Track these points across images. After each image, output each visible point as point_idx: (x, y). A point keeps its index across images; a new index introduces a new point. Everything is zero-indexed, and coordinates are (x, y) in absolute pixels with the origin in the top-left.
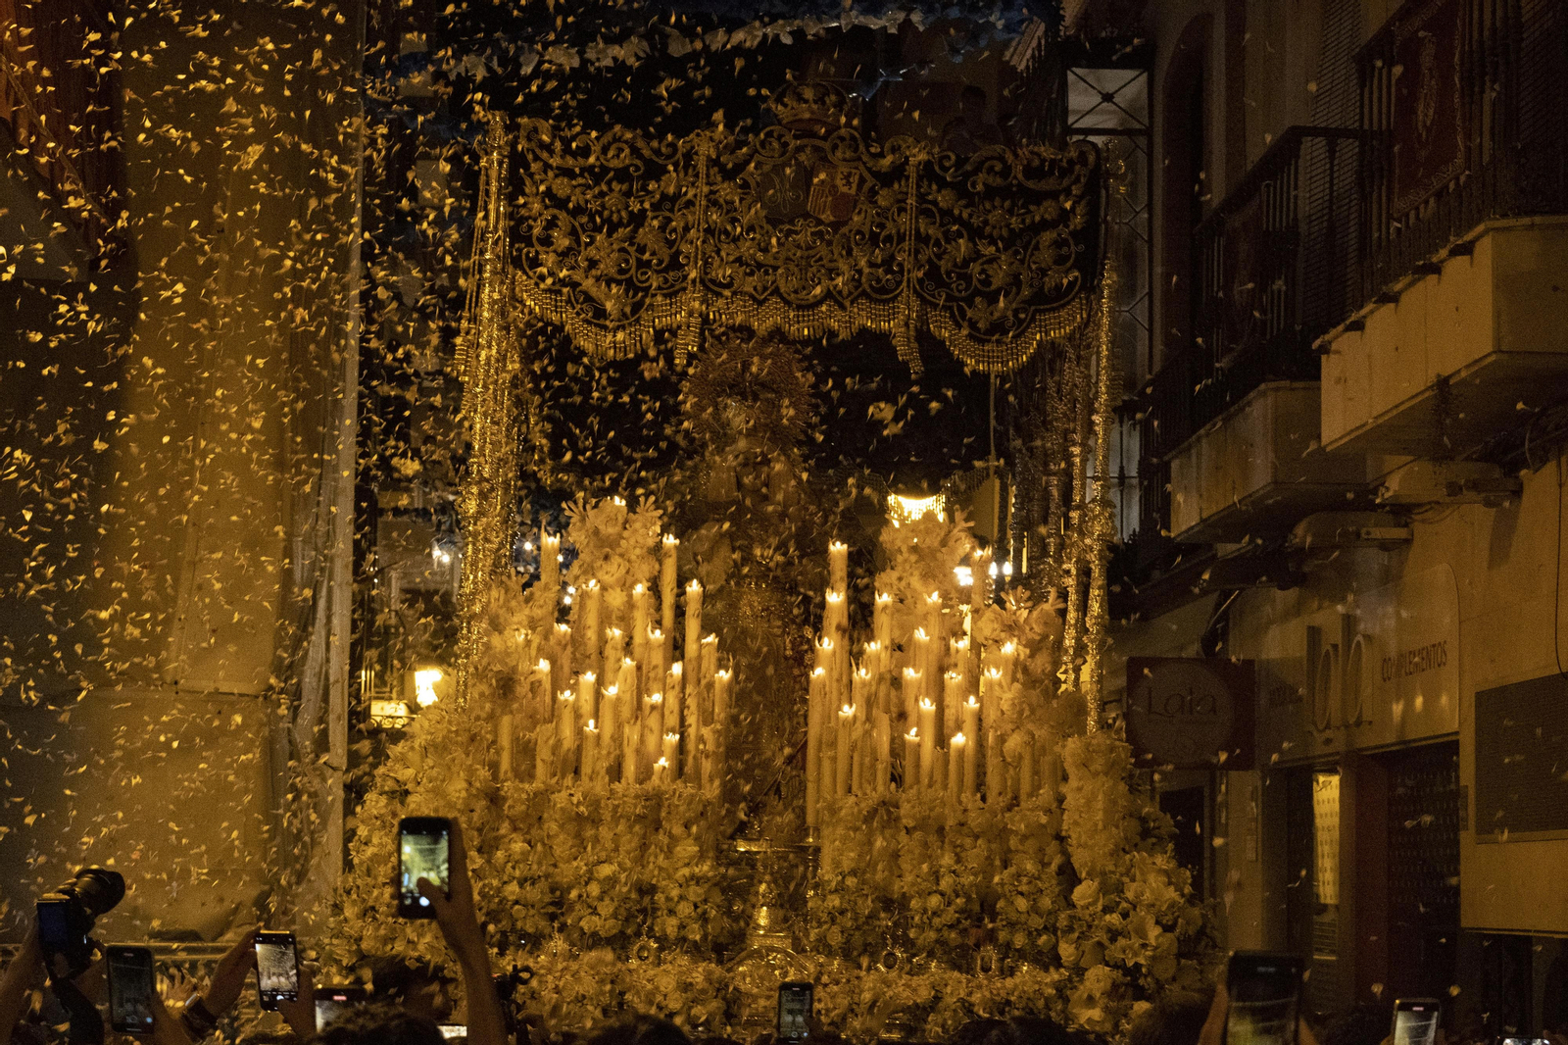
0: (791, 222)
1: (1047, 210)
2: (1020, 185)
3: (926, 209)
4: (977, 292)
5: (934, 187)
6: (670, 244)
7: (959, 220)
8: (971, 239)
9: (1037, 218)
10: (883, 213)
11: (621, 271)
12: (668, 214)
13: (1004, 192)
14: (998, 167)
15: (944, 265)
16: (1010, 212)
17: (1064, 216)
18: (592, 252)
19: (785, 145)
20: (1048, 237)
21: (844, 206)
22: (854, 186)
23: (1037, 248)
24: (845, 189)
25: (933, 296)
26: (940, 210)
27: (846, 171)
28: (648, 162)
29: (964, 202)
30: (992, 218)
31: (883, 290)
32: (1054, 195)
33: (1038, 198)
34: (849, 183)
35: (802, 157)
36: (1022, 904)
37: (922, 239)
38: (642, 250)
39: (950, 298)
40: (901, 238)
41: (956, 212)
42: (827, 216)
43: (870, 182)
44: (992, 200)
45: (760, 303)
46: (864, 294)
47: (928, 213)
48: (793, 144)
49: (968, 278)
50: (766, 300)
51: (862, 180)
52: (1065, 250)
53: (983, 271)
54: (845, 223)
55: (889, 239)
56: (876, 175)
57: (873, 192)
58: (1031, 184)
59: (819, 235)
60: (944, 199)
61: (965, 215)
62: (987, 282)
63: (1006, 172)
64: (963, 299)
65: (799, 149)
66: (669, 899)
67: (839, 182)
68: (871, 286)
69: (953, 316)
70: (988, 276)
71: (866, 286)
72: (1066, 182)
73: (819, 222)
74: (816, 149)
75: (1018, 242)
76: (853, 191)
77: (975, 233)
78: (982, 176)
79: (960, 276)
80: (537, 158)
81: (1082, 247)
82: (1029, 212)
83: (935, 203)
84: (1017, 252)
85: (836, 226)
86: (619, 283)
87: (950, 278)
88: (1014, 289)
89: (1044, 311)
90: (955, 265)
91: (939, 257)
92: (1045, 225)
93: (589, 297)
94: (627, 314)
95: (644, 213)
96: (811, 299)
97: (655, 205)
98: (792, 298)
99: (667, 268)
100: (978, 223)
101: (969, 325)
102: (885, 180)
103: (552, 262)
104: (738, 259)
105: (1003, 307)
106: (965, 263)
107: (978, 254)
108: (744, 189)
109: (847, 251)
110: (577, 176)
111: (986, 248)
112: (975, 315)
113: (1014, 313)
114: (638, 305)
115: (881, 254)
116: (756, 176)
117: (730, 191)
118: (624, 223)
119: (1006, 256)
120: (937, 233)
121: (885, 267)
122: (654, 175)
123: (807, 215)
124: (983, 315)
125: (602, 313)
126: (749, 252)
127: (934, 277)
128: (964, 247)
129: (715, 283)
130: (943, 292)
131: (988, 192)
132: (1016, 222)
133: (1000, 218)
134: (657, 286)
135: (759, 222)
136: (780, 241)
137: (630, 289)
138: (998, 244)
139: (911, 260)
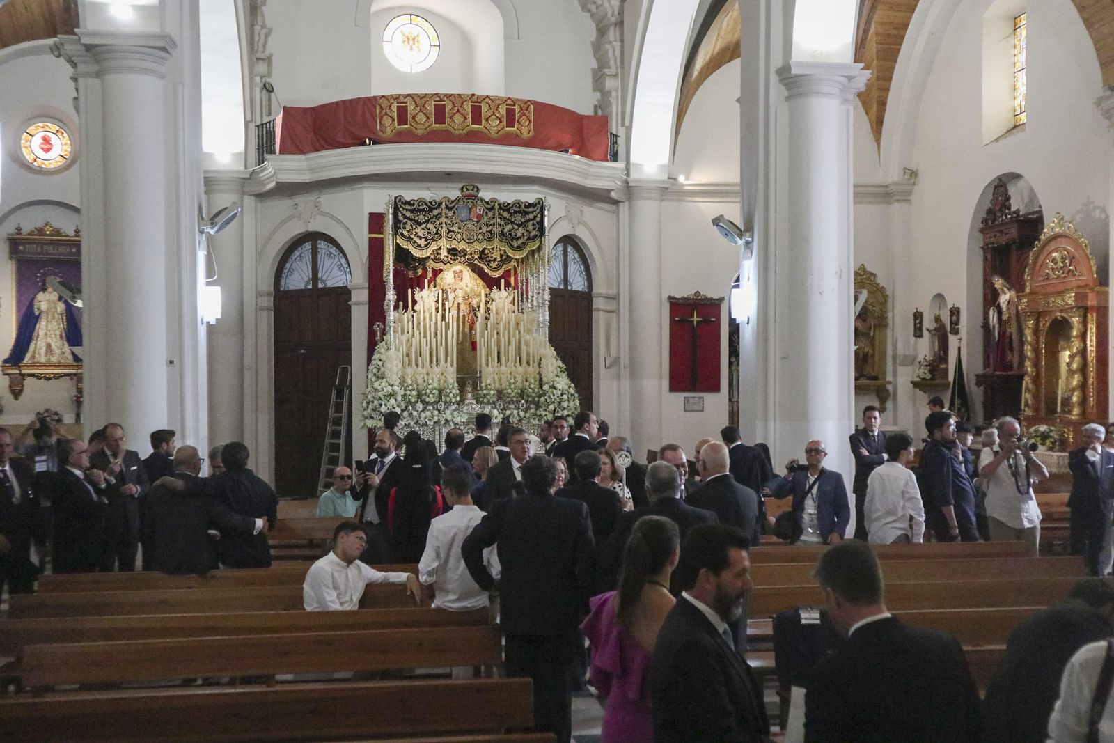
0: (466, 221)
1: (531, 216)
4: (514, 238)
6: (436, 228)
7: (508, 220)
8: (511, 224)
10: (489, 218)
11: (424, 235)
12: (435, 220)
13: (520, 212)
14: (518, 205)
15: (505, 231)
17: (535, 217)
18: (416, 230)
19: (464, 202)
20: (531, 223)
21: (479, 217)
25: (503, 239)
27: (479, 208)
28: (429, 207)
29: (509, 215)
30: (517, 219)
31: (490, 238)
32: (532, 212)
33: (528, 213)
34: (480, 211)
35: (468, 204)
36: (530, 391)
37: (500, 225)
38: (429, 229)
39: (506, 240)
40: (494, 225)
42: (475, 220)
43: (486, 210)
45: (459, 242)
46: (485, 239)
47: (500, 218)
48: (466, 201)
49: (511, 234)
50: (461, 241)
51: (484, 210)
53: (515, 233)
54: (480, 221)
55: (491, 225)
56: (487, 209)
57: (486, 213)
58: (526, 210)
59: (474, 224)
60: (505, 214)
61: (510, 218)
62: (516, 235)
63: (520, 206)
64: (510, 240)
65: (468, 202)
66: (446, 393)
67: (478, 211)
69: (508, 244)
71: (486, 237)
72: (535, 208)
73: (473, 221)
74: (472, 202)
75: (523, 225)
76: (481, 213)
77: (513, 223)
78: (514, 208)
79: (509, 234)
80: (401, 207)
81: (539, 225)
82: (526, 217)
83: (502, 215)
84: (523, 227)
85: (478, 222)
86: (423, 238)
87: (506, 234)
89: (530, 242)
90: (508, 231)
91: (504, 229)
92: (530, 220)
93: (415, 242)
94: (426, 246)
95: (429, 220)
96: (472, 241)
97: (431, 218)
98: (467, 241)
99: (435, 234)
100: (513, 220)
101: (511, 247)
102: (490, 210)
103: (406, 233)
104: (453, 231)
105: (520, 241)
106: (511, 230)
107: (513, 228)
108: (454, 213)
109: (480, 229)
110: (412, 211)
111: (515, 227)
112: (513, 244)
113: (523, 243)
114: (428, 243)
115: (489, 229)
116: (456, 209)
117: (450, 214)
118: (424, 223)
119: (520, 229)
120: (502, 223)
121: (490, 232)
122: (431, 210)
123: (470, 219)
124: (515, 244)
125: (419, 246)
126: (455, 229)
127: (502, 234)
128: (509, 227)
129: (448, 237)
130: (505, 238)
131: (516, 212)
132: (523, 220)
133: (518, 219)
134: (433, 238)
135: (458, 221)
136: (464, 226)
137: (426, 240)
138: (519, 225)
139: (497, 230)
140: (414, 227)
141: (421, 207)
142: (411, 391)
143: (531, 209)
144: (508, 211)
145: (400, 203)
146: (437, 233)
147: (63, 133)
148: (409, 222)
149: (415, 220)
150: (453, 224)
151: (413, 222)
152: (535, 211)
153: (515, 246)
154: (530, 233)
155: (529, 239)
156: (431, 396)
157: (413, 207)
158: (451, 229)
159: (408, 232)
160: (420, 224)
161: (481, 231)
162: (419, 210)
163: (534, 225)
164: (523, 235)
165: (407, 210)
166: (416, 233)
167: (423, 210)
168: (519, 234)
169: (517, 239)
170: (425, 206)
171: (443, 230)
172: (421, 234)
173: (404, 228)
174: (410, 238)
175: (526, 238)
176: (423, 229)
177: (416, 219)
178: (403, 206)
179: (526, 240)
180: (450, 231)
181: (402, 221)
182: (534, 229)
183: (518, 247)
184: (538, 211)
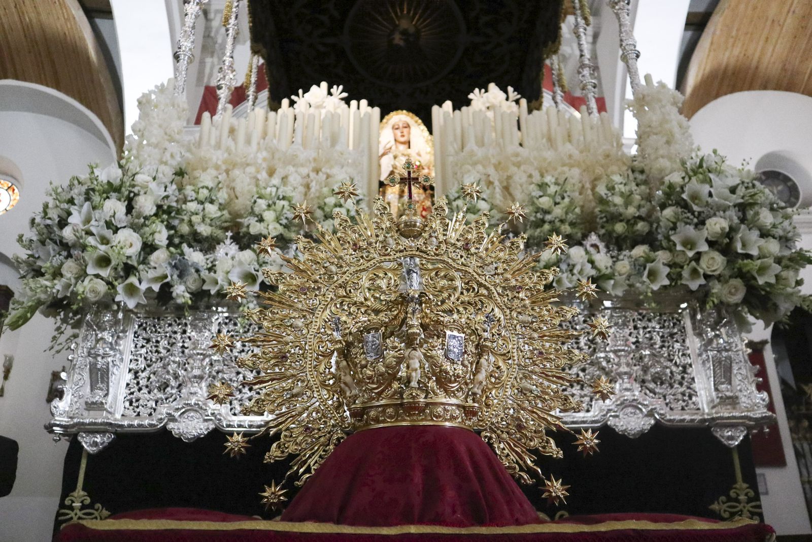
142: (201, 203)
147: (14, 190)
156: (269, 216)
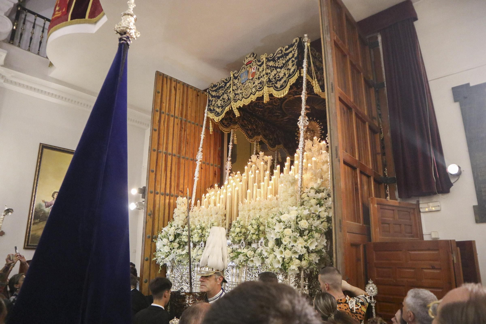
0: (245, 82)
1: (290, 55)
2: (284, 53)
3: (268, 67)
4: (278, 80)
5: (269, 62)
6: (228, 96)
8: (276, 69)
9: (288, 59)
10: (260, 72)
11: (221, 104)
12: (227, 90)
13: (281, 57)
14: (280, 52)
15: (271, 77)
16: (283, 60)
17: (293, 55)
18: (217, 103)
19: (245, 68)
20: (290, 61)
21: (254, 74)
22: (255, 70)
23: (288, 65)
24: (253, 71)
25: (269, 85)
26: (270, 67)
27: (253, 68)
28: (225, 83)
29: (274, 62)
31: (260, 88)
32: (291, 52)
33: (287, 54)
34: (254, 70)
35: (247, 69)
37: (267, 74)
39: (272, 84)
40: (263, 76)
41: (273, 66)
42: (251, 78)
43: (258, 67)
44: (279, 59)
45: (241, 100)
46: (257, 90)
47: (268, 68)
50: (242, 99)
51: (257, 68)
52: (294, 63)
53: (278, 75)
54: (253, 78)
55: (261, 77)
56: (258, 65)
57: (258, 69)
58: (287, 52)
59: (250, 82)
60: (271, 64)
61: (274, 65)
62: (279, 77)
64: (275, 83)
65: (247, 67)
67: (252, 70)
68: (258, 88)
69: (273, 88)
70: (279, 76)
71: (257, 89)
72: (293, 47)
73: (250, 80)
74: (250, 66)
75: (285, 66)
76: (255, 71)
77: (276, 68)
78: (277, 55)
79: (274, 78)
81: (297, 60)
82: (286, 58)
83: (269, 66)
84: (284, 68)
85: (252, 79)
86: (220, 107)
87: (272, 79)
88: (284, 76)
89: (290, 78)
90: (273, 76)
91: (270, 76)
92: (290, 59)
93: (216, 111)
94: (221, 112)
95: (224, 92)
96: (248, 95)
97: (226, 90)
98: (246, 97)
99: (227, 101)
100: (277, 65)
101: (276, 88)
102: (260, 66)
103: (212, 108)
104: (238, 94)
105: (283, 80)
106: (275, 75)
107: (277, 72)
108: (238, 80)
109: (254, 83)
110: (216, 91)
111: (279, 70)
112: (277, 85)
113: (285, 81)
114: (223, 109)
115: (260, 81)
116: (240, 76)
117: (236, 81)
118: (222, 95)
119: (283, 69)
120: (269, 71)
121: (261, 83)
122: (225, 85)
123: (247, 80)
124: (278, 85)
125: (218, 114)
126: (239, 91)
127: (270, 81)
128: (275, 72)
129: (235, 100)
130: (271, 83)
131: (279, 58)
132: (284, 62)
133: (282, 62)
134: (226, 105)
135: (241, 84)
136: (244, 87)
137: (222, 107)
138: (281, 68)
139: (265, 79)
140: (216, 101)
141: (221, 85)
143: (291, 49)
144: (274, 60)
145: (211, 88)
146: (229, 99)
148: (214, 99)
149: (217, 96)
150: (238, 88)
151: (216, 98)
152: (294, 49)
153: (279, 87)
154: (290, 70)
155: (290, 75)
157: (217, 88)
158: (237, 92)
159: (213, 106)
160: (219, 97)
161: (254, 85)
162: (220, 88)
163: (293, 61)
164: (285, 74)
165: (213, 91)
166: (217, 105)
167: (222, 87)
168: (281, 75)
169: (280, 80)
170: (223, 83)
171: (231, 95)
172: (219, 105)
173: (211, 104)
174: (214, 110)
175: (287, 76)
176: (221, 100)
177: (218, 94)
178: (212, 89)
179: (287, 78)
180: (236, 94)
181: (211, 100)
182: (293, 65)
183: (282, 86)
184: (296, 47)
